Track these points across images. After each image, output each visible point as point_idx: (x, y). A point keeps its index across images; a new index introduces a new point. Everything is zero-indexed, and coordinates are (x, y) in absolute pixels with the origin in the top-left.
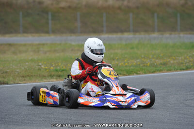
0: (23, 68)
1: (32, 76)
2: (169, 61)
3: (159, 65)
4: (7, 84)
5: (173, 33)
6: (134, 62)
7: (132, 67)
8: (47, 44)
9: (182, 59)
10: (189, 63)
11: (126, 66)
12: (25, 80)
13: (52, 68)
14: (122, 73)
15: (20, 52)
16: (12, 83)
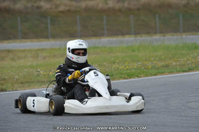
0: (22, 74)
1: (30, 82)
2: (171, 63)
3: (161, 67)
4: (6, 91)
5: (175, 34)
6: (135, 65)
7: (133, 71)
8: (46, 49)
9: (184, 60)
10: (191, 64)
11: (127, 69)
12: (23, 87)
13: (51, 73)
14: (123, 76)
15: (19, 58)
16: (10, 90)
